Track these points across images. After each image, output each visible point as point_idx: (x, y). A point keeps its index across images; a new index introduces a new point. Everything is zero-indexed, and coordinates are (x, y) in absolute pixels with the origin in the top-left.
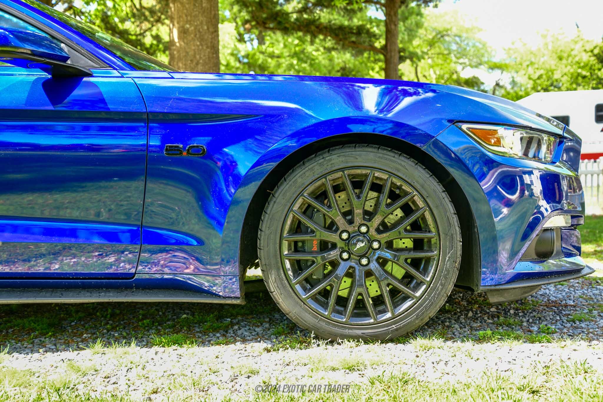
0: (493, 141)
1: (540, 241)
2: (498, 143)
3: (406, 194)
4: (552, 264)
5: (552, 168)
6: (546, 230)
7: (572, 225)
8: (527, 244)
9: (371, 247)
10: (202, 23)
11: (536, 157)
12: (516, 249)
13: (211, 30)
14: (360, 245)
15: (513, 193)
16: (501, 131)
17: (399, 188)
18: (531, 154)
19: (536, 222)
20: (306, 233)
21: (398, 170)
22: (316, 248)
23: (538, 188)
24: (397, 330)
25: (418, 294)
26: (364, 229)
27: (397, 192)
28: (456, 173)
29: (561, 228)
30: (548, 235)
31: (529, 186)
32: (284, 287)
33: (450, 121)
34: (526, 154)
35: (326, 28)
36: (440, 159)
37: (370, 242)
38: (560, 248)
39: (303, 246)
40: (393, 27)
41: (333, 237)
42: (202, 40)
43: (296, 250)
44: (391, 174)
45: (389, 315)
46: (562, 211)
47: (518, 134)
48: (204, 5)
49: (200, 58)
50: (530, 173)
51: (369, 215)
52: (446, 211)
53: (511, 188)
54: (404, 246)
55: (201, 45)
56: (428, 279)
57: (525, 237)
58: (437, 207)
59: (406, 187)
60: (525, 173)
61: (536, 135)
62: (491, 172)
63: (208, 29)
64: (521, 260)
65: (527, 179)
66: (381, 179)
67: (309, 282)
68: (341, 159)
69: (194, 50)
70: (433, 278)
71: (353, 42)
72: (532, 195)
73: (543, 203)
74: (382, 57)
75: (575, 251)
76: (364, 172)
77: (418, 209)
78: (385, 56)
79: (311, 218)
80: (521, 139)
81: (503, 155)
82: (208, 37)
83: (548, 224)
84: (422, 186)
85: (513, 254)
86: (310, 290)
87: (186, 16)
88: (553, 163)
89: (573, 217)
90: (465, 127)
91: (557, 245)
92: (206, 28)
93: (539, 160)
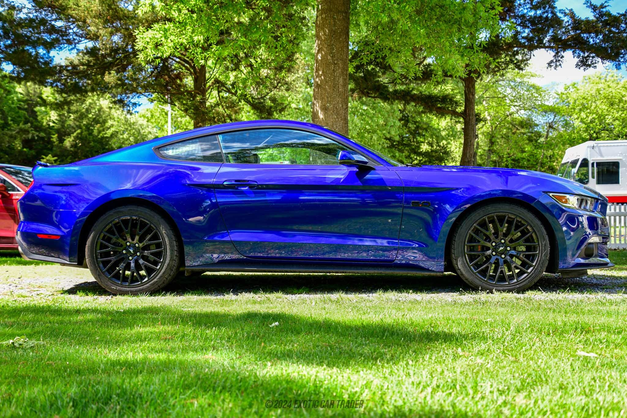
0: (564, 200)
1: (587, 249)
2: (566, 202)
3: (523, 225)
4: (592, 260)
5: (593, 214)
6: (590, 244)
7: (603, 242)
8: (579, 252)
9: (506, 250)
10: (338, 103)
11: (585, 209)
12: (574, 253)
13: (344, 107)
14: (501, 248)
15: (574, 225)
16: (568, 196)
17: (520, 222)
18: (582, 207)
19: (585, 239)
20: (475, 242)
21: (519, 214)
22: (479, 250)
23: (586, 223)
24: (519, 288)
25: (529, 271)
26: (503, 241)
27: (519, 224)
28: (547, 215)
29: (597, 243)
30: (591, 246)
31: (582, 222)
32: (466, 267)
33: (544, 192)
34: (580, 206)
35: (418, 98)
36: (540, 209)
37: (506, 247)
38: (597, 253)
39: (473, 249)
40: (471, 96)
41: (488, 244)
42: (338, 114)
43: (471, 251)
44: (517, 216)
45: (515, 280)
46: (599, 235)
47: (576, 198)
48: (340, 90)
49: (337, 127)
50: (582, 216)
51: (505, 235)
52: (542, 233)
53: (573, 223)
54: (521, 250)
55: (338, 118)
56: (534, 264)
57: (579, 247)
58: (538, 231)
59: (523, 222)
60: (579, 216)
61: (585, 198)
62: (563, 214)
63: (342, 106)
64: (578, 257)
65: (580, 219)
66: (511, 218)
67: (477, 266)
68: (494, 209)
69: (332, 122)
70: (536, 264)
71: (439, 108)
72: (583, 227)
73: (588, 231)
74: (462, 120)
75: (605, 256)
76: (504, 214)
77: (529, 232)
78: (464, 119)
79: (477, 235)
80: (578, 199)
81: (569, 208)
82: (342, 112)
83: (591, 241)
84: (531, 222)
85: (573, 255)
86: (477, 269)
87: (327, 98)
88: (593, 212)
89: (603, 238)
90: (551, 194)
91: (595, 252)
92: (341, 106)
93: (587, 210)
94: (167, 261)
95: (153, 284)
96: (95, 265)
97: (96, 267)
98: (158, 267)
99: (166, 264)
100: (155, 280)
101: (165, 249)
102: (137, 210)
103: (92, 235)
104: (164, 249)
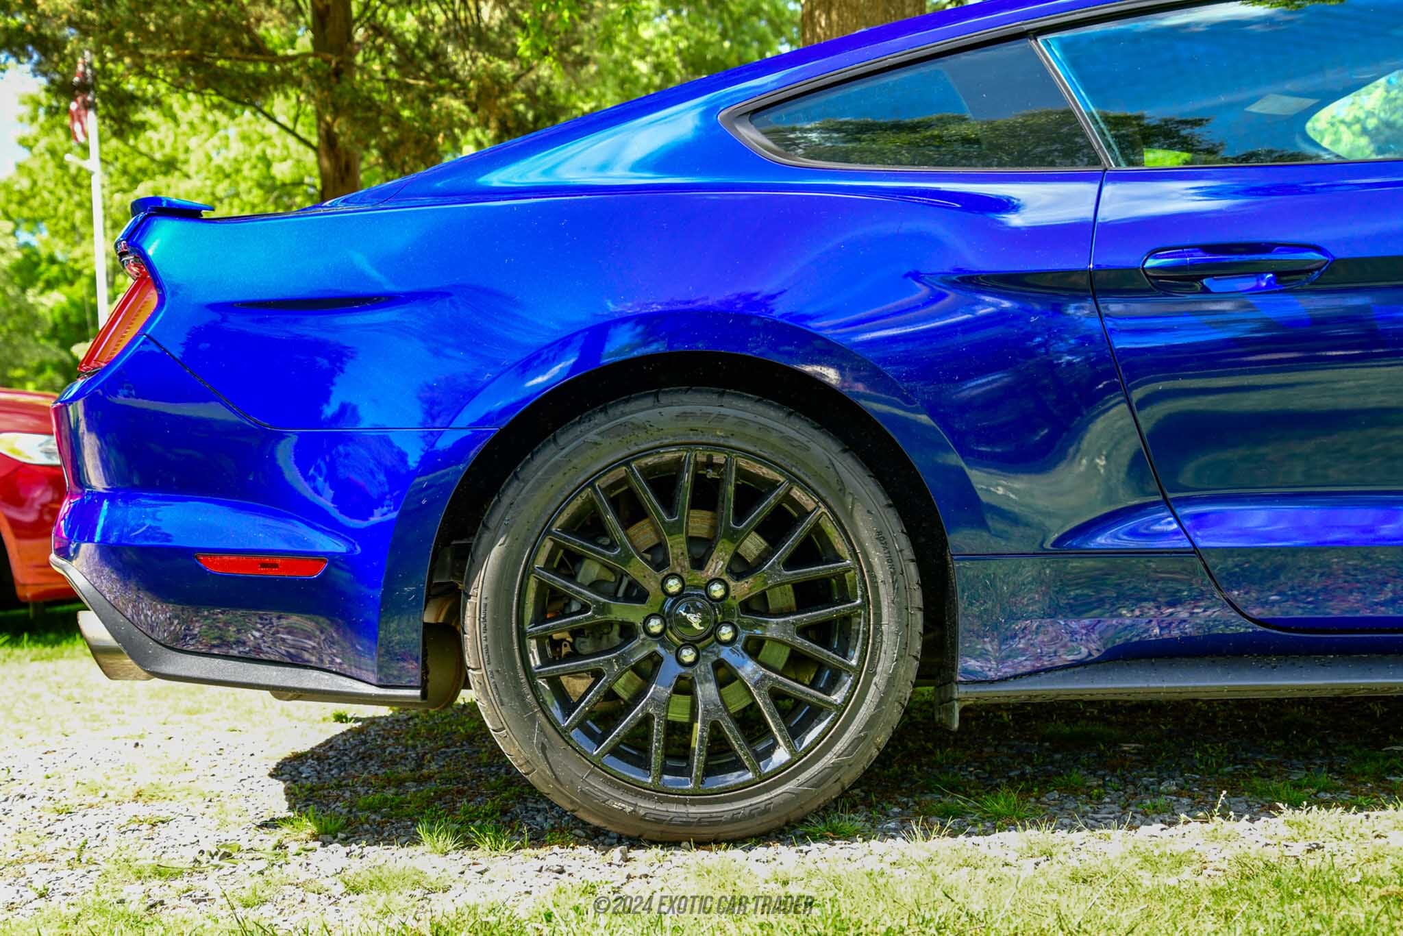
94: (885, 665)
95: (819, 782)
96: (521, 697)
97: (525, 706)
98: (837, 697)
99: (879, 679)
100: (829, 759)
101: (871, 603)
102: (722, 418)
103: (496, 551)
104: (866, 602)
